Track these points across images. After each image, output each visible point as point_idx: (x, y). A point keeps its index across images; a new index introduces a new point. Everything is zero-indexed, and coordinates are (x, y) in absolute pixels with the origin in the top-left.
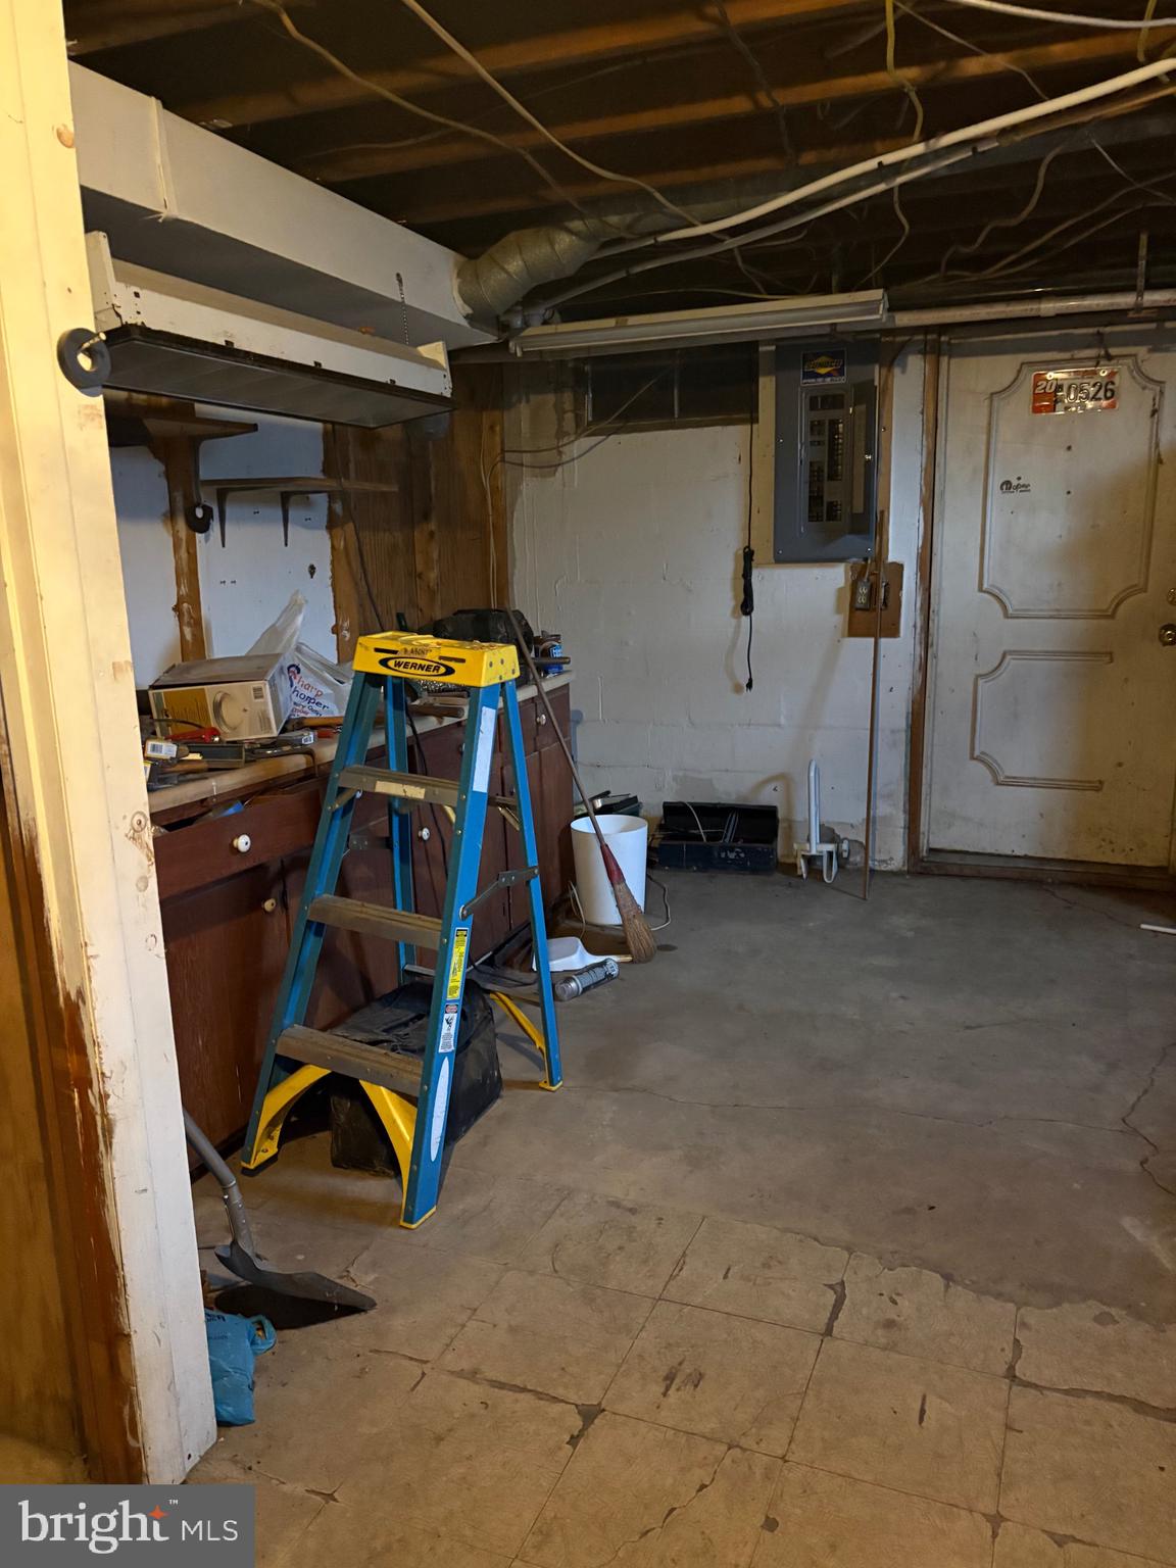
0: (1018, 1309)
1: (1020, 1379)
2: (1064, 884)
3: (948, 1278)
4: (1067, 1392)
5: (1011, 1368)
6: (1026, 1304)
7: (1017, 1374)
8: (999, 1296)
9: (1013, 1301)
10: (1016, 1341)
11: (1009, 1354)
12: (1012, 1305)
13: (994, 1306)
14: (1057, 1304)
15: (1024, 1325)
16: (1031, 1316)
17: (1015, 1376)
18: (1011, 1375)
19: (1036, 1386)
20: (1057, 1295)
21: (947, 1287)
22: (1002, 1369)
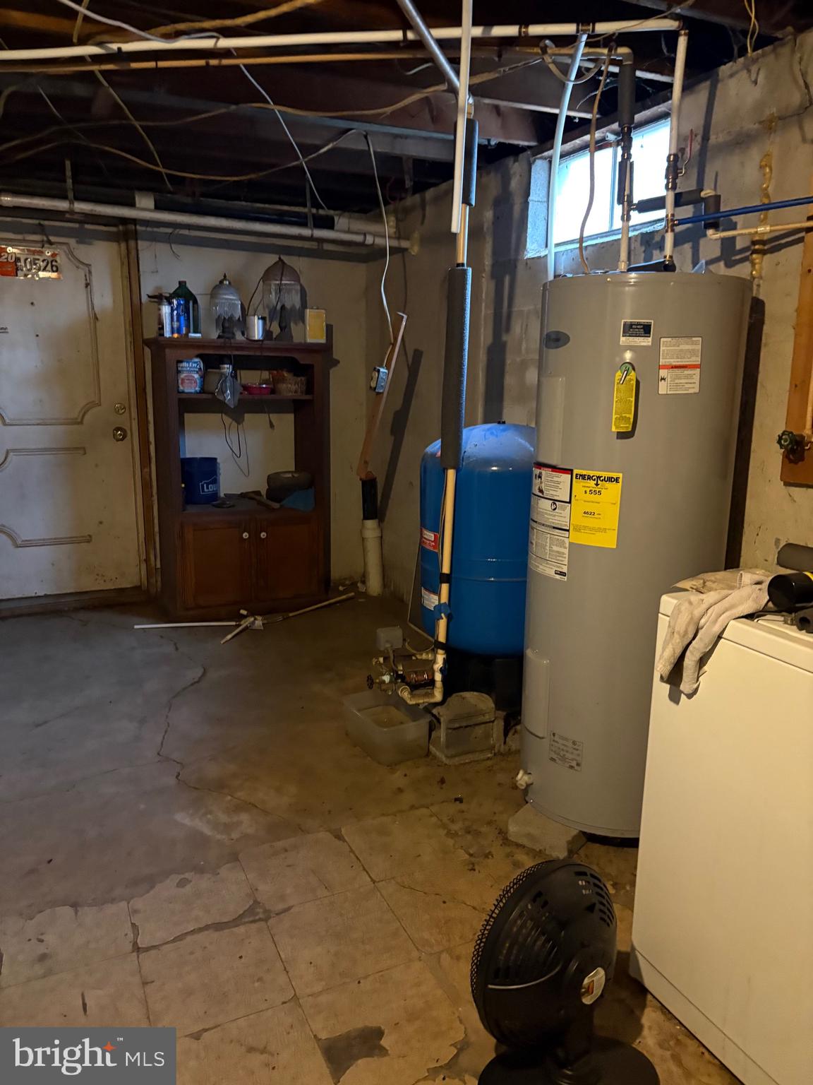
0: (128, 903)
1: (143, 948)
2: (76, 610)
3: (75, 905)
4: (174, 941)
5: (135, 944)
6: (132, 898)
7: (140, 946)
8: (113, 901)
9: (123, 900)
10: (133, 925)
11: (131, 936)
12: (124, 902)
13: (111, 909)
14: (152, 887)
15: (136, 912)
16: (138, 903)
17: (139, 948)
18: (137, 949)
19: (154, 947)
20: (150, 881)
21: (76, 913)
22: (130, 947)
